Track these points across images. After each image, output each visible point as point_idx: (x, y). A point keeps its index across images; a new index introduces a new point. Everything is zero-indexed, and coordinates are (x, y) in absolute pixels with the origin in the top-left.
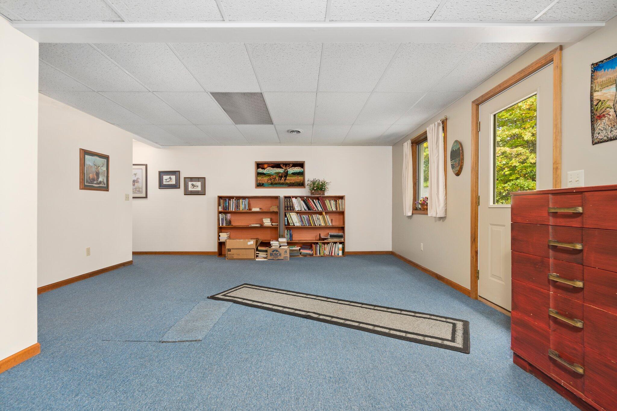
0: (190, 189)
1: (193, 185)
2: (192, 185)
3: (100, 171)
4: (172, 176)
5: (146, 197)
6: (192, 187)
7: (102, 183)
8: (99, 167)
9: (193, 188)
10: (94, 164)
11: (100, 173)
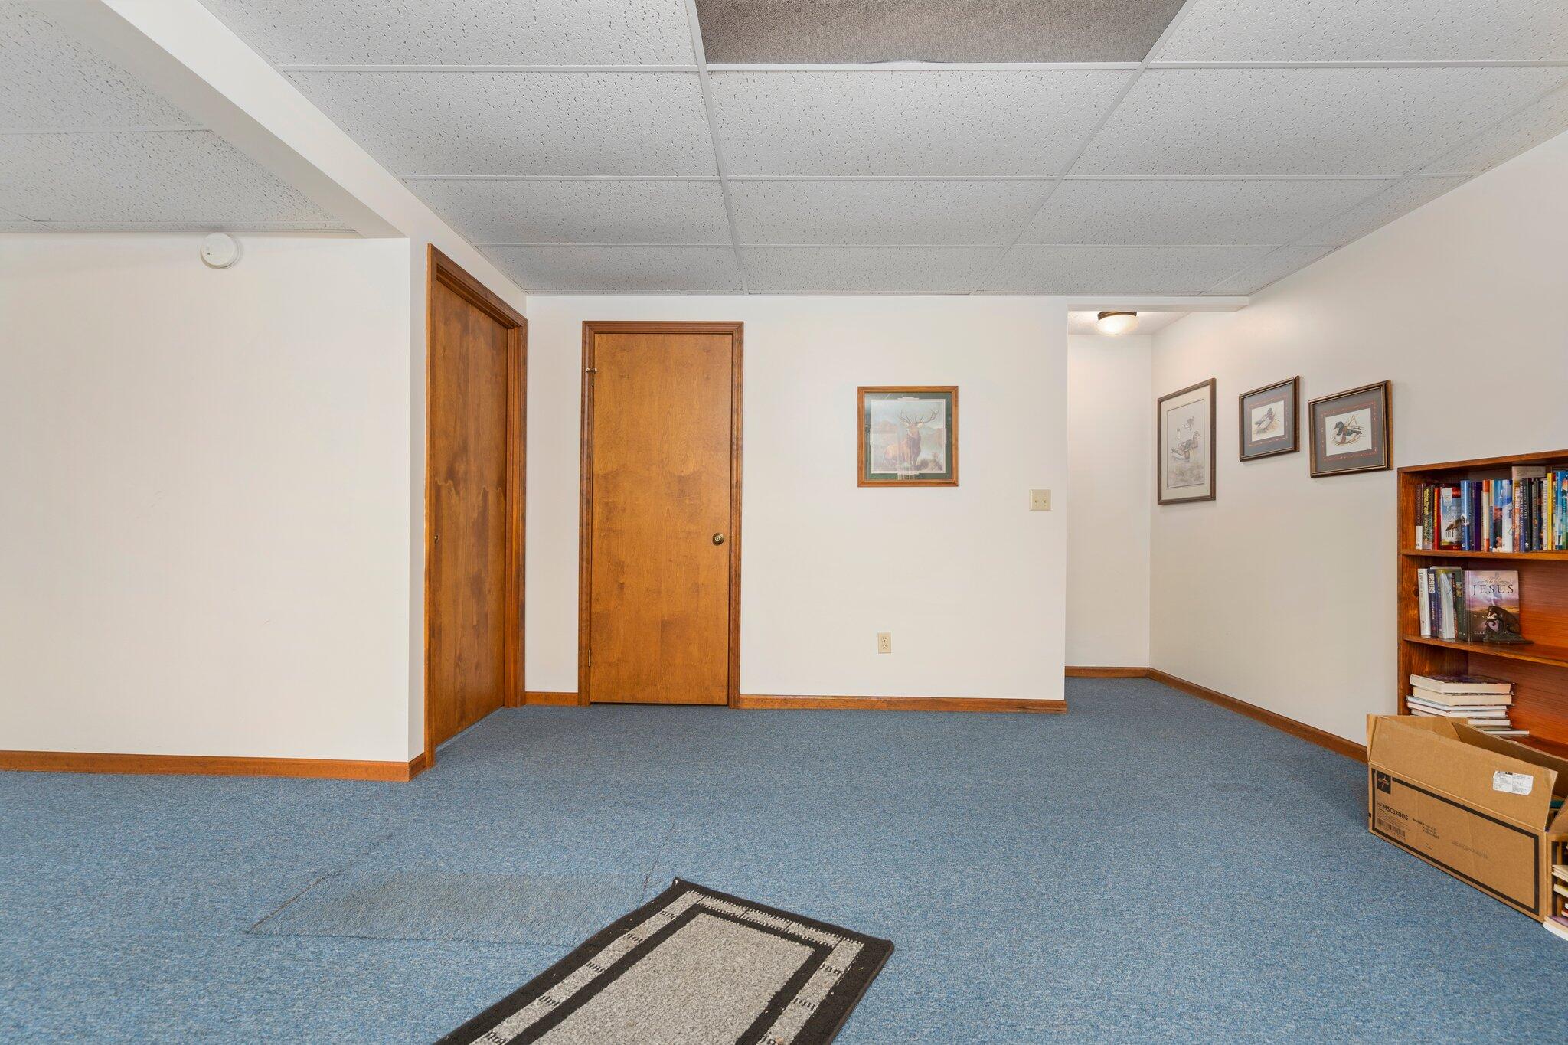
0: (1333, 448)
1: (1342, 429)
2: (1337, 430)
3: (923, 433)
4: (1273, 406)
5: (1212, 496)
6: (1339, 438)
7: (931, 465)
8: (917, 423)
9: (1343, 442)
10: (901, 418)
11: (922, 438)
